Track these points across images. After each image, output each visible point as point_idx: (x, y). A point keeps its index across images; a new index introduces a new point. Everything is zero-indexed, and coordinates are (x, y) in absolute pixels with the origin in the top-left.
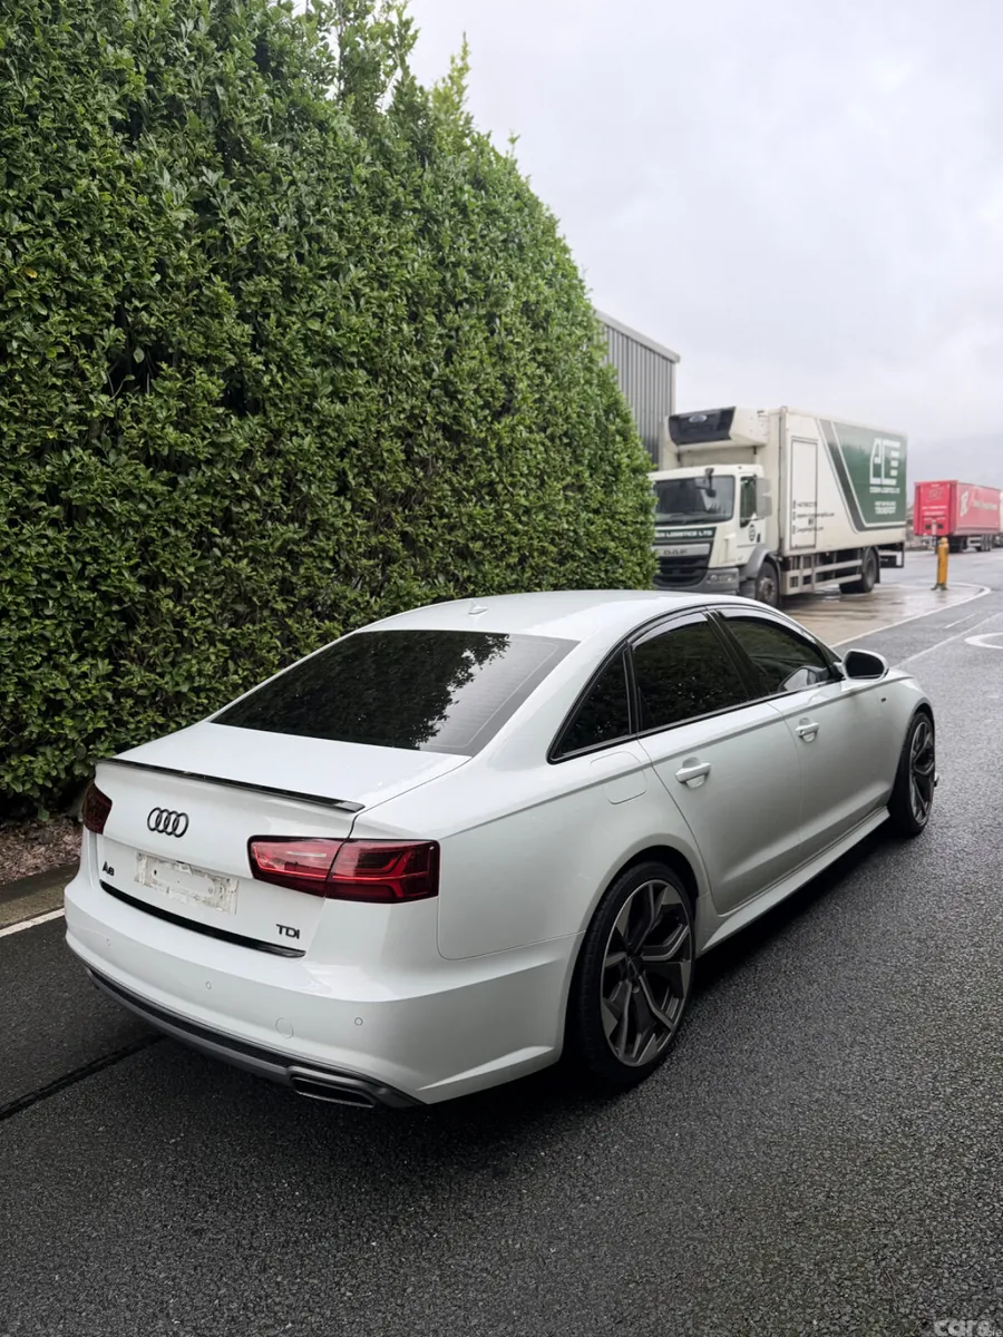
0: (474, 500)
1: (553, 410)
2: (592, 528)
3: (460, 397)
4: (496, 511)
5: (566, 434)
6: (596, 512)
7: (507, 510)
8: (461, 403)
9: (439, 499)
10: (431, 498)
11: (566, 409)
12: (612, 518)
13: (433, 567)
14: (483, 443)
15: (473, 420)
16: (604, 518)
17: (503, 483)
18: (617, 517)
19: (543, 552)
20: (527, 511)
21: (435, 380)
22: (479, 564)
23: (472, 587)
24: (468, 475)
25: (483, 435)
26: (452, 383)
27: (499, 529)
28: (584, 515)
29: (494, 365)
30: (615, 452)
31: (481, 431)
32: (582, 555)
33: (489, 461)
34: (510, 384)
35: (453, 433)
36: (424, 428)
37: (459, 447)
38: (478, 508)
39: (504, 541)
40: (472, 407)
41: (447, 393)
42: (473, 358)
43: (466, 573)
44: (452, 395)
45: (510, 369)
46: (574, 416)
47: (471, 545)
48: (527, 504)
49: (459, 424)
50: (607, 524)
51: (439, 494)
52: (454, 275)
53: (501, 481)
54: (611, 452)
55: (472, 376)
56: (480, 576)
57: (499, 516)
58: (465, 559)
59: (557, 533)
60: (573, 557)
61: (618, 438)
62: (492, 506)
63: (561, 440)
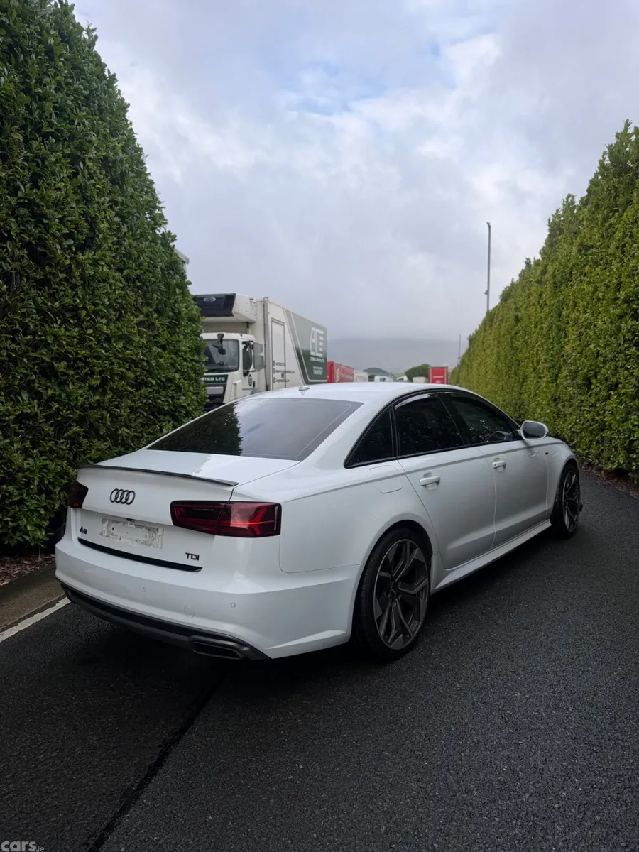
0: (59, 322)
1: (128, 255)
2: (161, 360)
3: (45, 221)
4: (80, 335)
5: (138, 277)
6: (163, 348)
7: (90, 335)
8: (47, 228)
9: (23, 315)
10: (15, 313)
11: (138, 258)
12: (176, 354)
13: (17, 383)
14: (68, 270)
15: (58, 247)
16: (170, 354)
17: (86, 309)
18: (180, 354)
19: (122, 377)
20: (108, 339)
21: (21, 198)
22: (62, 384)
23: (57, 406)
24: (53, 297)
25: (68, 262)
26: (38, 206)
27: (84, 352)
28: (154, 349)
29: (78, 202)
30: (176, 302)
31: (66, 259)
32: (154, 382)
33: (73, 287)
34: (92, 223)
35: (39, 255)
36: (8, 243)
37: (43, 269)
38: (63, 329)
39: (87, 364)
40: (58, 234)
41: (33, 215)
42: (59, 189)
43: (50, 392)
44: (39, 218)
45: (93, 210)
46: (146, 264)
47: (56, 365)
48: (108, 332)
49: (45, 247)
50: (172, 358)
51: (24, 310)
52: (41, 108)
53: (84, 308)
54: (173, 301)
55: (57, 205)
56: (64, 396)
57: (82, 339)
58: (49, 378)
59: (133, 361)
60: (146, 384)
61: (178, 291)
62: (76, 329)
63: (134, 283)
